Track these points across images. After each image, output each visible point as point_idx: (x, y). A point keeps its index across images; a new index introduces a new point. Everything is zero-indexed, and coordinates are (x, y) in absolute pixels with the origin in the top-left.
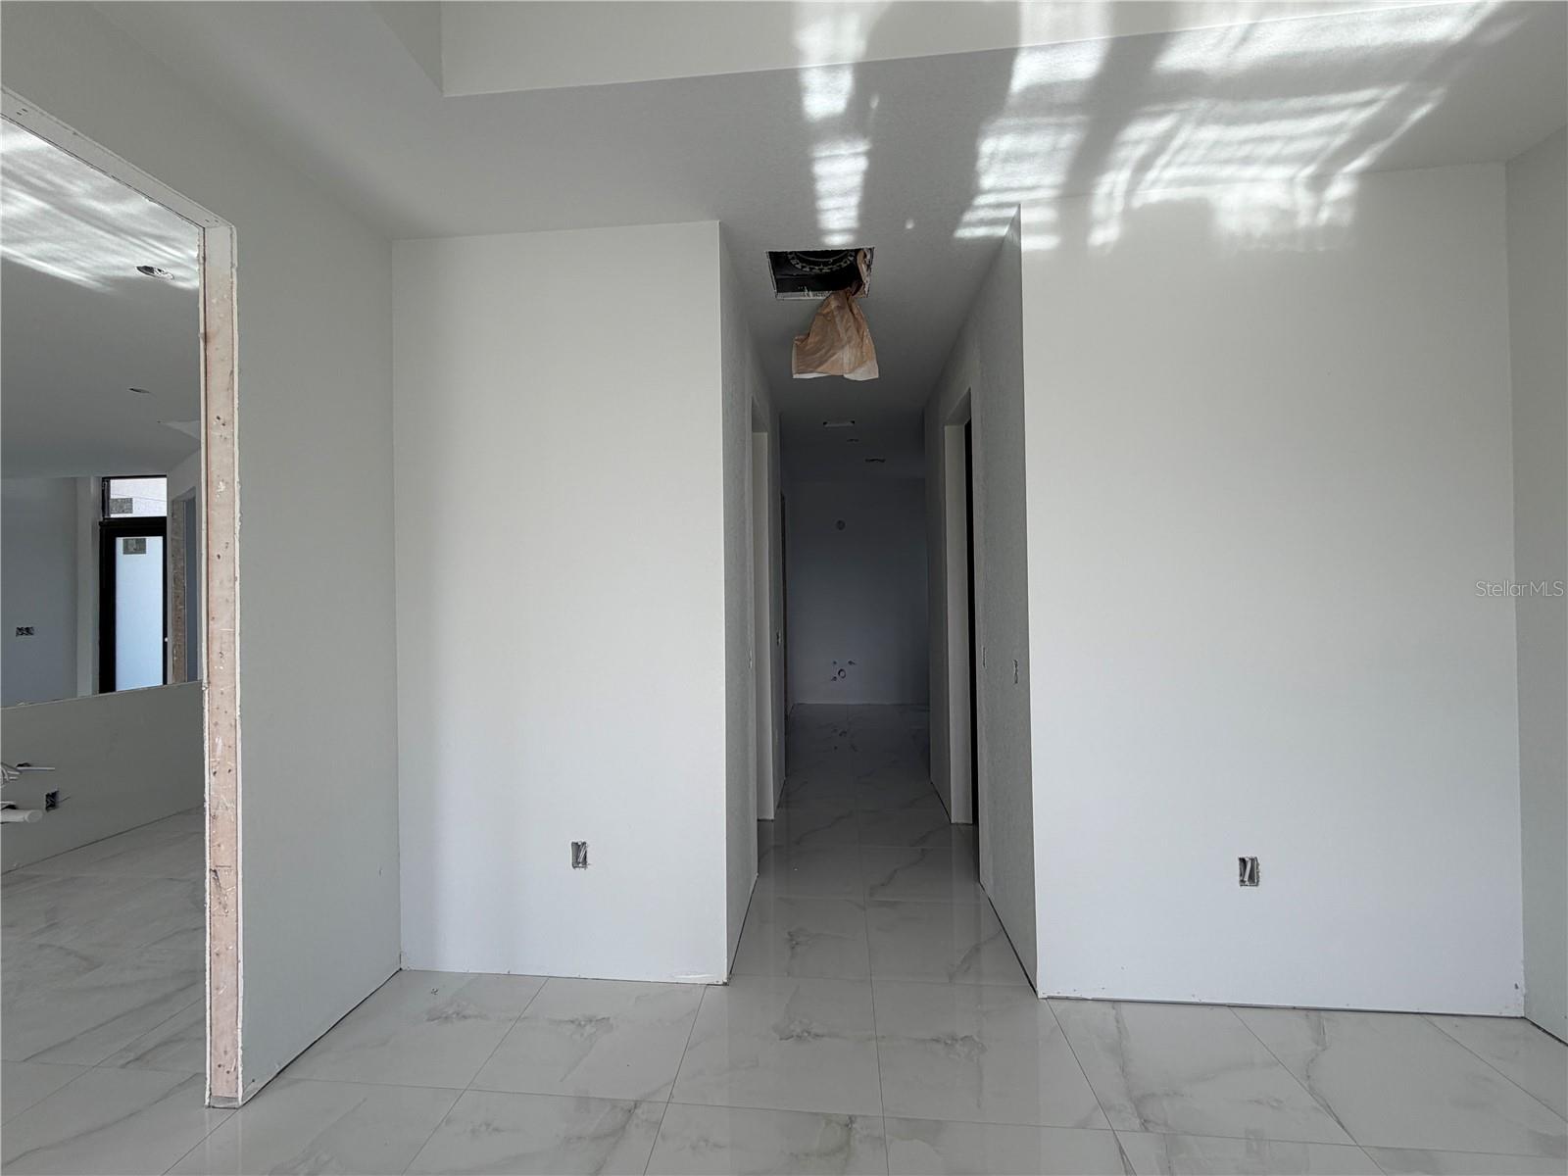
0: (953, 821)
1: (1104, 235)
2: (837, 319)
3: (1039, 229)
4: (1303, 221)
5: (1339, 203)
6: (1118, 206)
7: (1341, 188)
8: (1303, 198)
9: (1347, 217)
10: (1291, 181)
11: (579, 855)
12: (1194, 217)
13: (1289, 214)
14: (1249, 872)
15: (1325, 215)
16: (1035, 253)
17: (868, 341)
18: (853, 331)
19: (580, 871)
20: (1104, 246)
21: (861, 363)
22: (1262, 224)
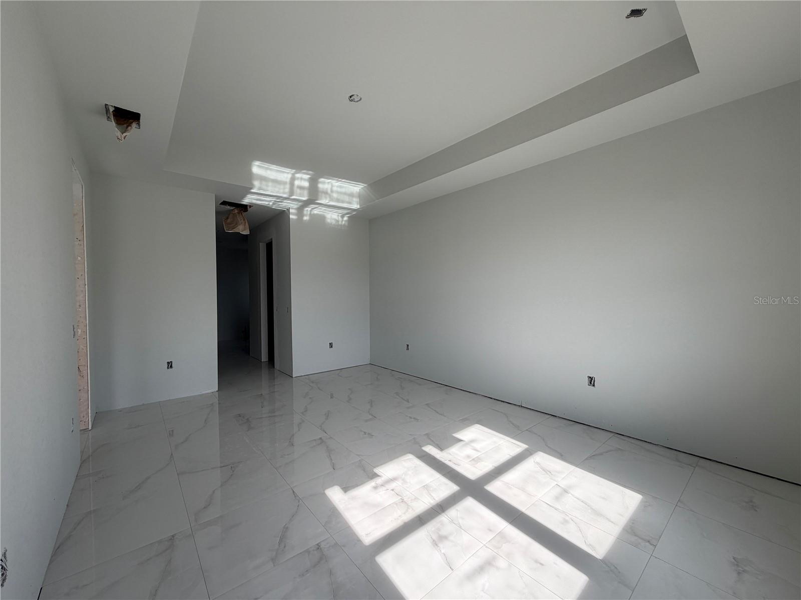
0: (262, 361)
1: (306, 218)
2: (238, 216)
3: (293, 214)
4: (340, 223)
5: (345, 221)
6: (309, 213)
7: (346, 218)
8: (340, 219)
9: (347, 224)
10: (338, 215)
11: (170, 365)
12: (323, 218)
13: (338, 221)
14: (331, 345)
15: (343, 223)
16: (292, 219)
17: (247, 224)
18: (242, 221)
19: (170, 370)
20: (306, 220)
21: (245, 230)
22: (334, 222)
